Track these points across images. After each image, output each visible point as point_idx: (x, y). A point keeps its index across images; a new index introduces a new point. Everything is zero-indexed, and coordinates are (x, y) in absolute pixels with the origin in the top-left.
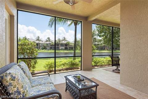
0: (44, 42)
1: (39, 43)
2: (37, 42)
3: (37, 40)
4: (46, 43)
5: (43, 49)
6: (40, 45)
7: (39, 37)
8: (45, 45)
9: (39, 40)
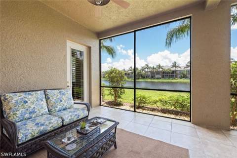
0: (182, 69)
1: (176, 71)
2: (174, 69)
3: (172, 67)
4: (186, 69)
5: (181, 78)
6: (178, 72)
7: (175, 63)
8: (185, 73)
9: (175, 67)
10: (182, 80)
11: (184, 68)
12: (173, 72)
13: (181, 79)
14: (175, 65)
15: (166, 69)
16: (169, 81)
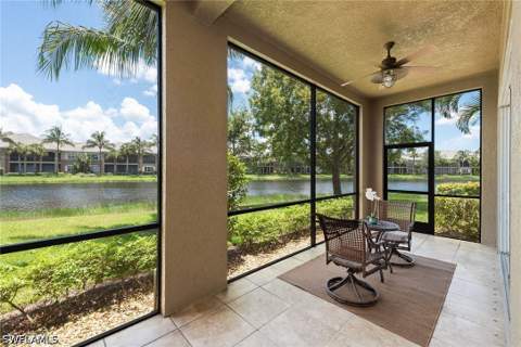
0: (78, 149)
1: (60, 153)
2: (53, 146)
3: (47, 141)
4: (87, 150)
5: (75, 171)
6: (66, 157)
8: (85, 159)
9: (58, 142)
10: (78, 178)
11: (83, 147)
12: (51, 154)
13: (74, 173)
14: (56, 136)
15: (26, 144)
16: (39, 179)
